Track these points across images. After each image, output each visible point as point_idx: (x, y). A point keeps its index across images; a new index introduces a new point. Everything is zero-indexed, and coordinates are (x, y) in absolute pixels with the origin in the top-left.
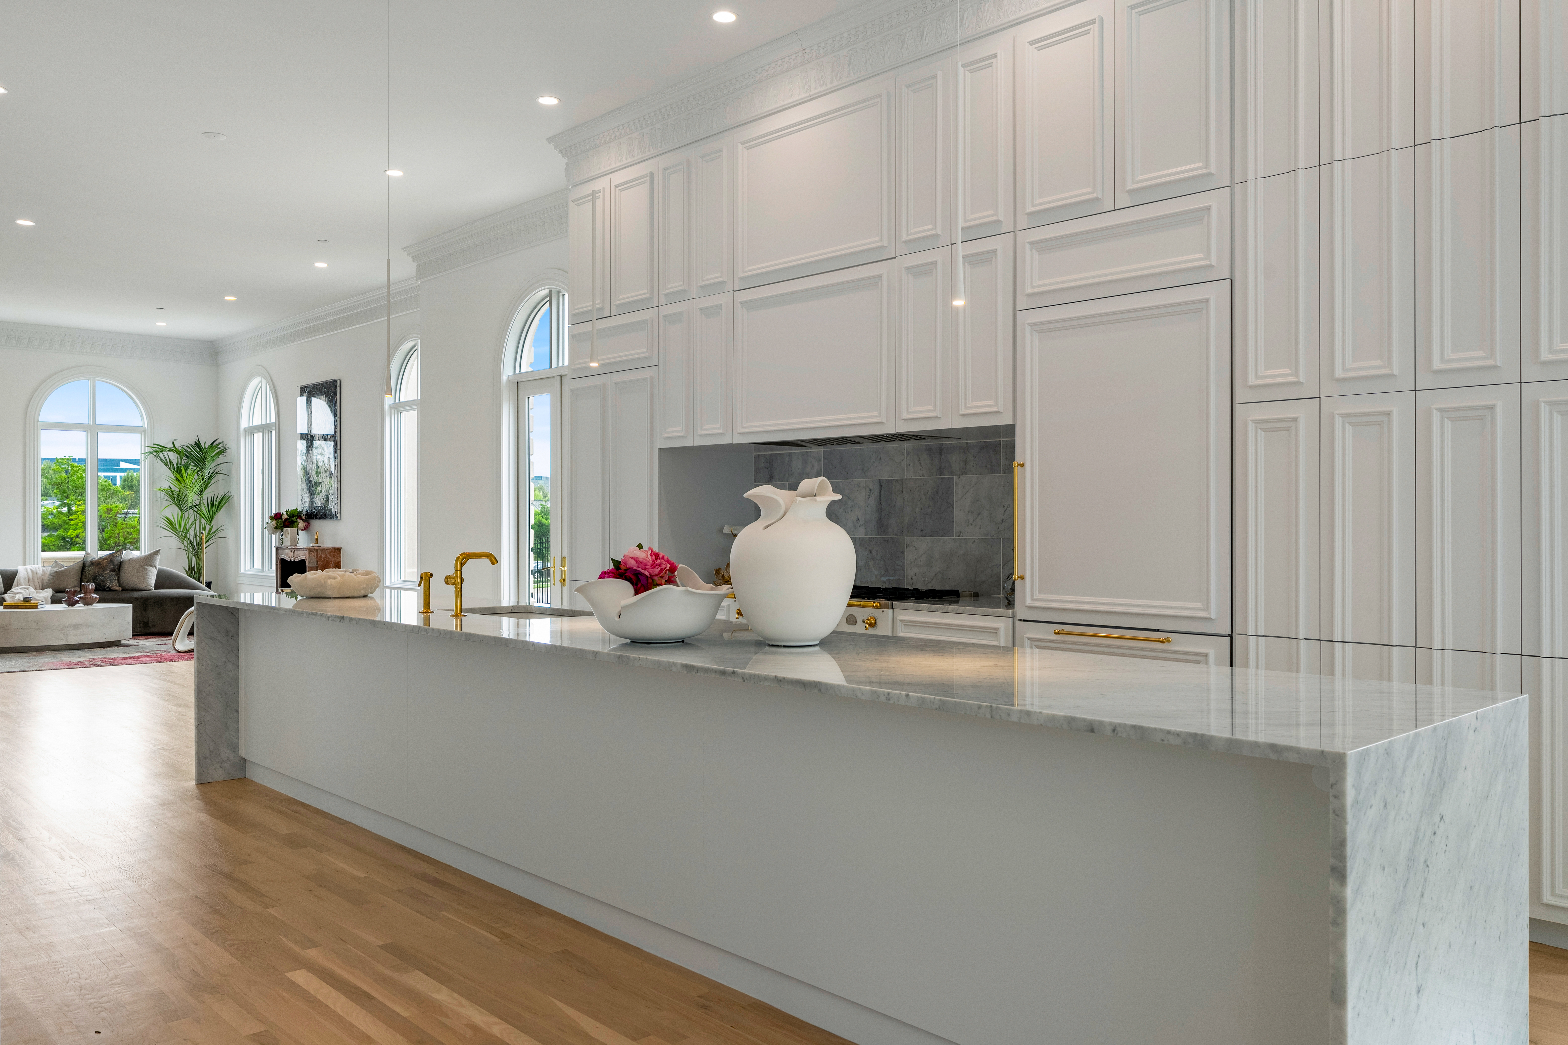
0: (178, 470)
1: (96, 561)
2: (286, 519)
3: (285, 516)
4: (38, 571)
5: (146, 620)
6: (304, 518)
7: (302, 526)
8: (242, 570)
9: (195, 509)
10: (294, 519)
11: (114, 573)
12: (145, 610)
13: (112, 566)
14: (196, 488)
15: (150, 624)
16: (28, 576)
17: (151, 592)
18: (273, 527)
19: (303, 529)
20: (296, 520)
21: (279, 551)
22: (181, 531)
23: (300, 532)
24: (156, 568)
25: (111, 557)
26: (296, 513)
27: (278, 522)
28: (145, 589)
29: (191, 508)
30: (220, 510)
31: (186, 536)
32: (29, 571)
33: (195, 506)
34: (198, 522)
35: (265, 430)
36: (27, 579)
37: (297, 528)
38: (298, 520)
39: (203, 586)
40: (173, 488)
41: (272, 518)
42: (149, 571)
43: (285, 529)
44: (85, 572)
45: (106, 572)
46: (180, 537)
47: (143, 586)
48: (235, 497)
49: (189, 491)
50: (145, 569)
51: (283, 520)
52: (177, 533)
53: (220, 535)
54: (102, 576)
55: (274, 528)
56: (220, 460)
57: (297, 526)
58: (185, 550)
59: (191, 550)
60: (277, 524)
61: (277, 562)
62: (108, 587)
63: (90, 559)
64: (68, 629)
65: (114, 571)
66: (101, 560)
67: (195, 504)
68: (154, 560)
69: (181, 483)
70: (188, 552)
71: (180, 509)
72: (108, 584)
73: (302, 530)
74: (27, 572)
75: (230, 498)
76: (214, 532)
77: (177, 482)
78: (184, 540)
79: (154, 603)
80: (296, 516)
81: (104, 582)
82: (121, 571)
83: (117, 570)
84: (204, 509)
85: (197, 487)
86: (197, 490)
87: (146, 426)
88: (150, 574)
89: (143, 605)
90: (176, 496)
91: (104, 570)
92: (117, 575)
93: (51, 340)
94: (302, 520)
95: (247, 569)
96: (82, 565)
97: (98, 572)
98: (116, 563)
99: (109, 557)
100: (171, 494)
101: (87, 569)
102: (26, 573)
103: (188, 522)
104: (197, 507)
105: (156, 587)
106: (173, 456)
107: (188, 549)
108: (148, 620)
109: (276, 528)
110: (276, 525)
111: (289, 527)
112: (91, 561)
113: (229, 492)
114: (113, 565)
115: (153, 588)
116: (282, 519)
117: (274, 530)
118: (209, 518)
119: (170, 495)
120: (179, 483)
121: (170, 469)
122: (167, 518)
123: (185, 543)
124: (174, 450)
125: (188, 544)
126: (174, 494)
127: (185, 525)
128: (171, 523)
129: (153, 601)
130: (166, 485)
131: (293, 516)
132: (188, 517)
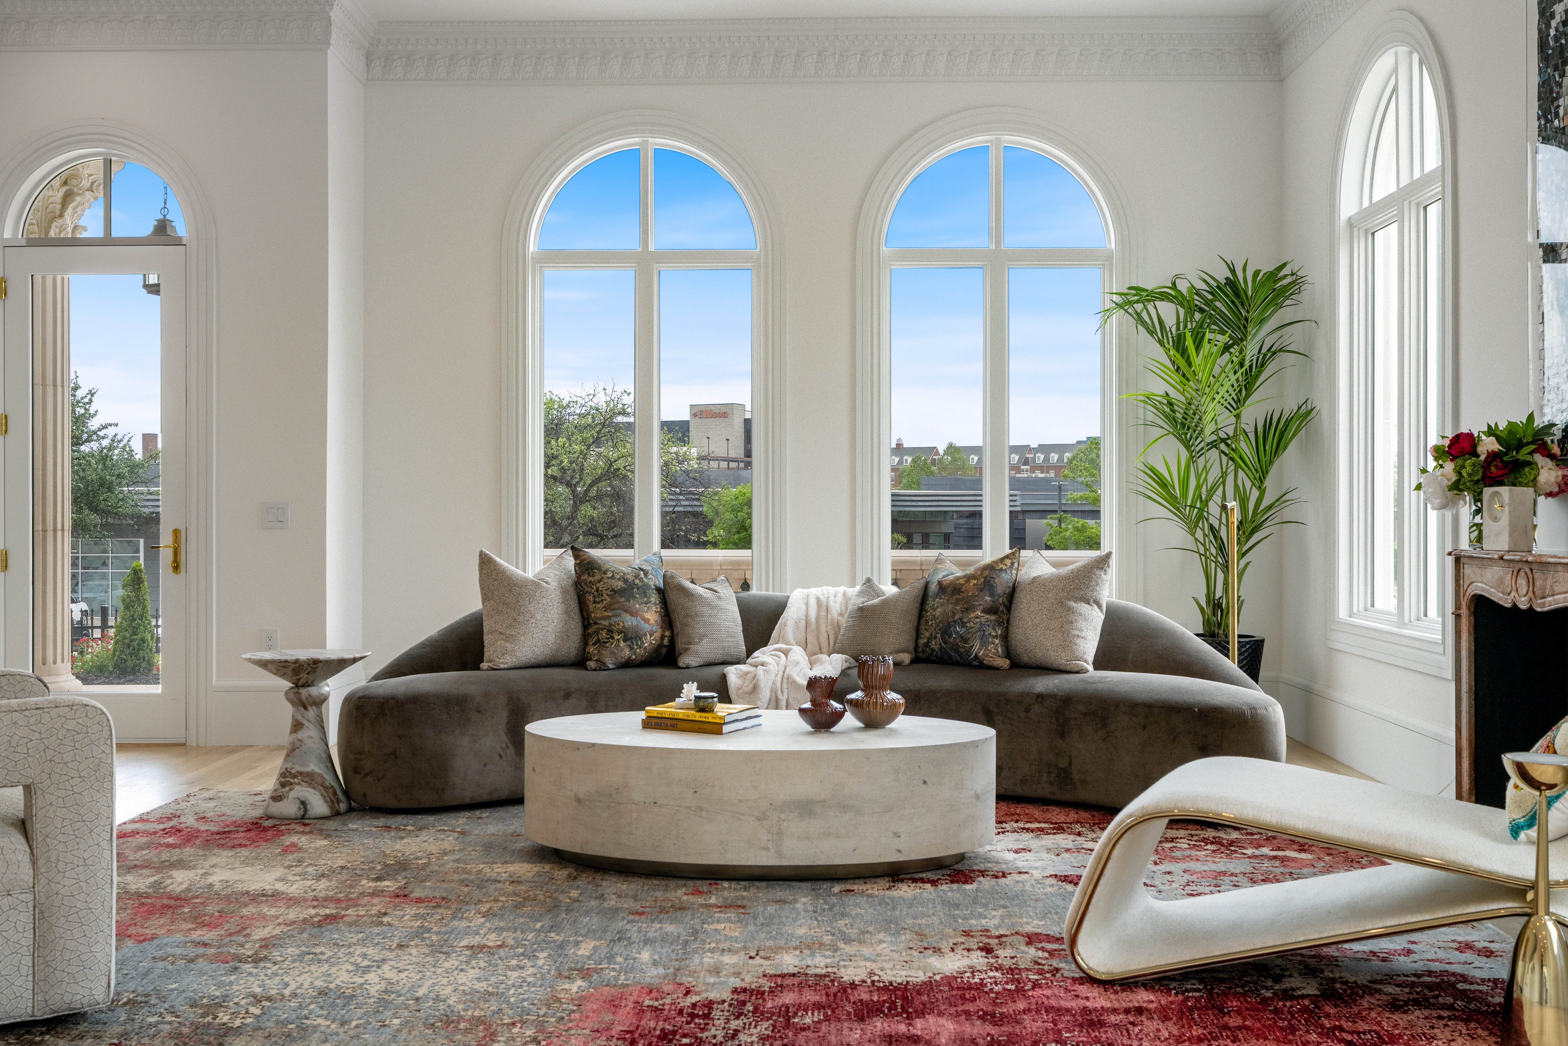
0: (1179, 344)
1: (952, 583)
2: (1493, 456)
3: (1488, 445)
4: (831, 603)
5: (1063, 764)
6: (1556, 450)
7: (1552, 479)
8: (1342, 613)
9: (1223, 446)
10: (1523, 455)
11: (993, 618)
12: (1062, 735)
13: (988, 598)
14: (1222, 391)
15: (1076, 776)
16: (807, 616)
17: (1082, 680)
18: (1446, 483)
19: (1556, 489)
20: (1529, 458)
21: (1468, 571)
22: (1189, 504)
23: (1541, 500)
24: (1100, 607)
25: (986, 573)
26: (1530, 433)
27: (1463, 467)
28: (1068, 668)
29: (1213, 445)
30: (1285, 448)
31: (1200, 517)
32: (813, 602)
33: (1224, 441)
34: (1230, 479)
35: (1406, 203)
36: (803, 623)
37: (1535, 486)
38: (1538, 458)
39: (1231, 665)
40: (1173, 393)
41: (1439, 453)
42: (1080, 614)
43: (1488, 492)
44: (927, 611)
45: (972, 615)
46: (1185, 519)
47: (1060, 659)
48: (1325, 414)
49: (1205, 399)
50: (1070, 610)
51: (1483, 457)
52: (1178, 509)
53: (1288, 513)
54: (963, 625)
55: (1451, 488)
56: (1285, 314)
57: (1535, 480)
58: (1198, 552)
59: (1214, 551)
60: (1459, 473)
61: (1458, 606)
62: (976, 657)
63: (939, 576)
64: (783, 816)
65: (996, 613)
66: (962, 581)
67: (1223, 436)
68: (1093, 583)
69: (1188, 380)
70: (1206, 558)
71: (1188, 447)
72: (977, 648)
73: (1550, 494)
74: (807, 604)
75: (1312, 415)
76: (1270, 507)
77: (1178, 377)
78: (1196, 526)
79: (1085, 714)
80: (1529, 444)
81: (966, 641)
82: (1014, 613)
83: (1001, 608)
84: (1246, 448)
85: (1227, 385)
86: (1226, 396)
87: (1113, 246)
88: (1081, 624)
89: (1058, 720)
90: (1180, 416)
91: (967, 609)
92: (1000, 624)
93: (906, 54)
94: (1552, 457)
95: (1355, 611)
96: (921, 594)
97: (954, 614)
98: (999, 590)
99: (981, 574)
100: (1167, 410)
101: (930, 602)
102: (803, 607)
103: (1206, 480)
104: (1229, 442)
105: (1100, 663)
106: (1168, 312)
107: (1206, 550)
108: (1070, 763)
109: (1457, 487)
110: (1454, 478)
111: (1501, 484)
112: (940, 583)
113: (1309, 402)
114: (992, 595)
115: (1090, 668)
116: (1477, 456)
117: (1450, 494)
118: (1256, 471)
119: (1164, 413)
120: (1184, 380)
121: (1161, 343)
122: (1151, 470)
123: (1199, 534)
124: (1171, 294)
125: (1205, 535)
126: (1174, 411)
127: (1198, 487)
128: (1163, 484)
129: (1081, 708)
130: (1158, 387)
131: (1520, 446)
132: (1205, 467)
